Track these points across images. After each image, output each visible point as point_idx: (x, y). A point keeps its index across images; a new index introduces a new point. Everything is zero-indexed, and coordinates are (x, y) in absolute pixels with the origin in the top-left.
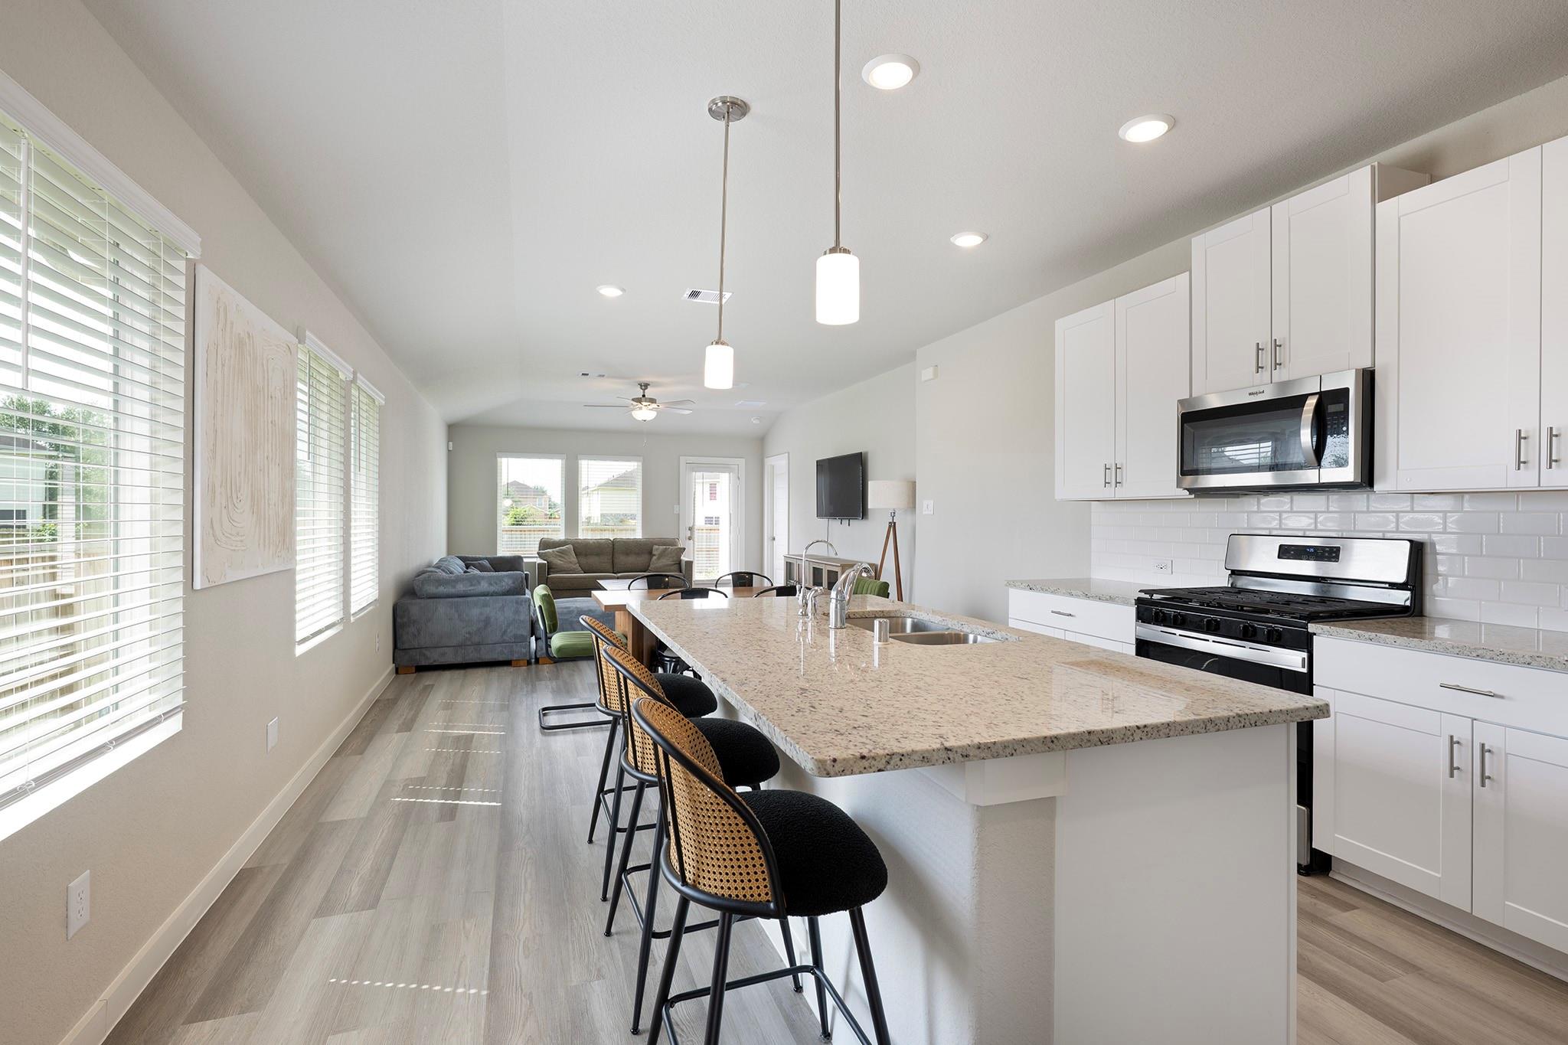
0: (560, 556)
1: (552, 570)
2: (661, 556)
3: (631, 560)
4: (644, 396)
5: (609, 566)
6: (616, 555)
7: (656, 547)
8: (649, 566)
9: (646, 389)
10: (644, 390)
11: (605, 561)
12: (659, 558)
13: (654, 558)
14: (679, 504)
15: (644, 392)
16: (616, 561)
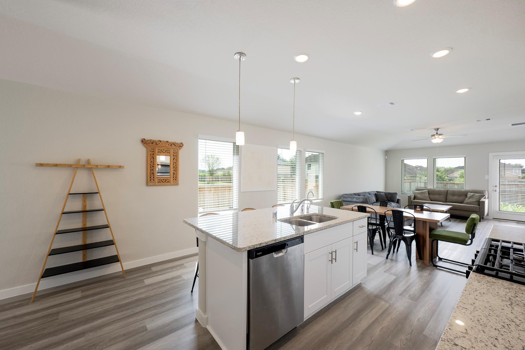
0: (421, 194)
1: (416, 199)
2: (470, 198)
3: (455, 198)
4: (437, 133)
5: (444, 199)
6: (448, 195)
7: (469, 193)
8: (464, 201)
9: (438, 130)
10: (437, 131)
11: (442, 197)
12: (469, 198)
13: (467, 198)
14: (488, 175)
15: (437, 132)
16: (448, 198)
